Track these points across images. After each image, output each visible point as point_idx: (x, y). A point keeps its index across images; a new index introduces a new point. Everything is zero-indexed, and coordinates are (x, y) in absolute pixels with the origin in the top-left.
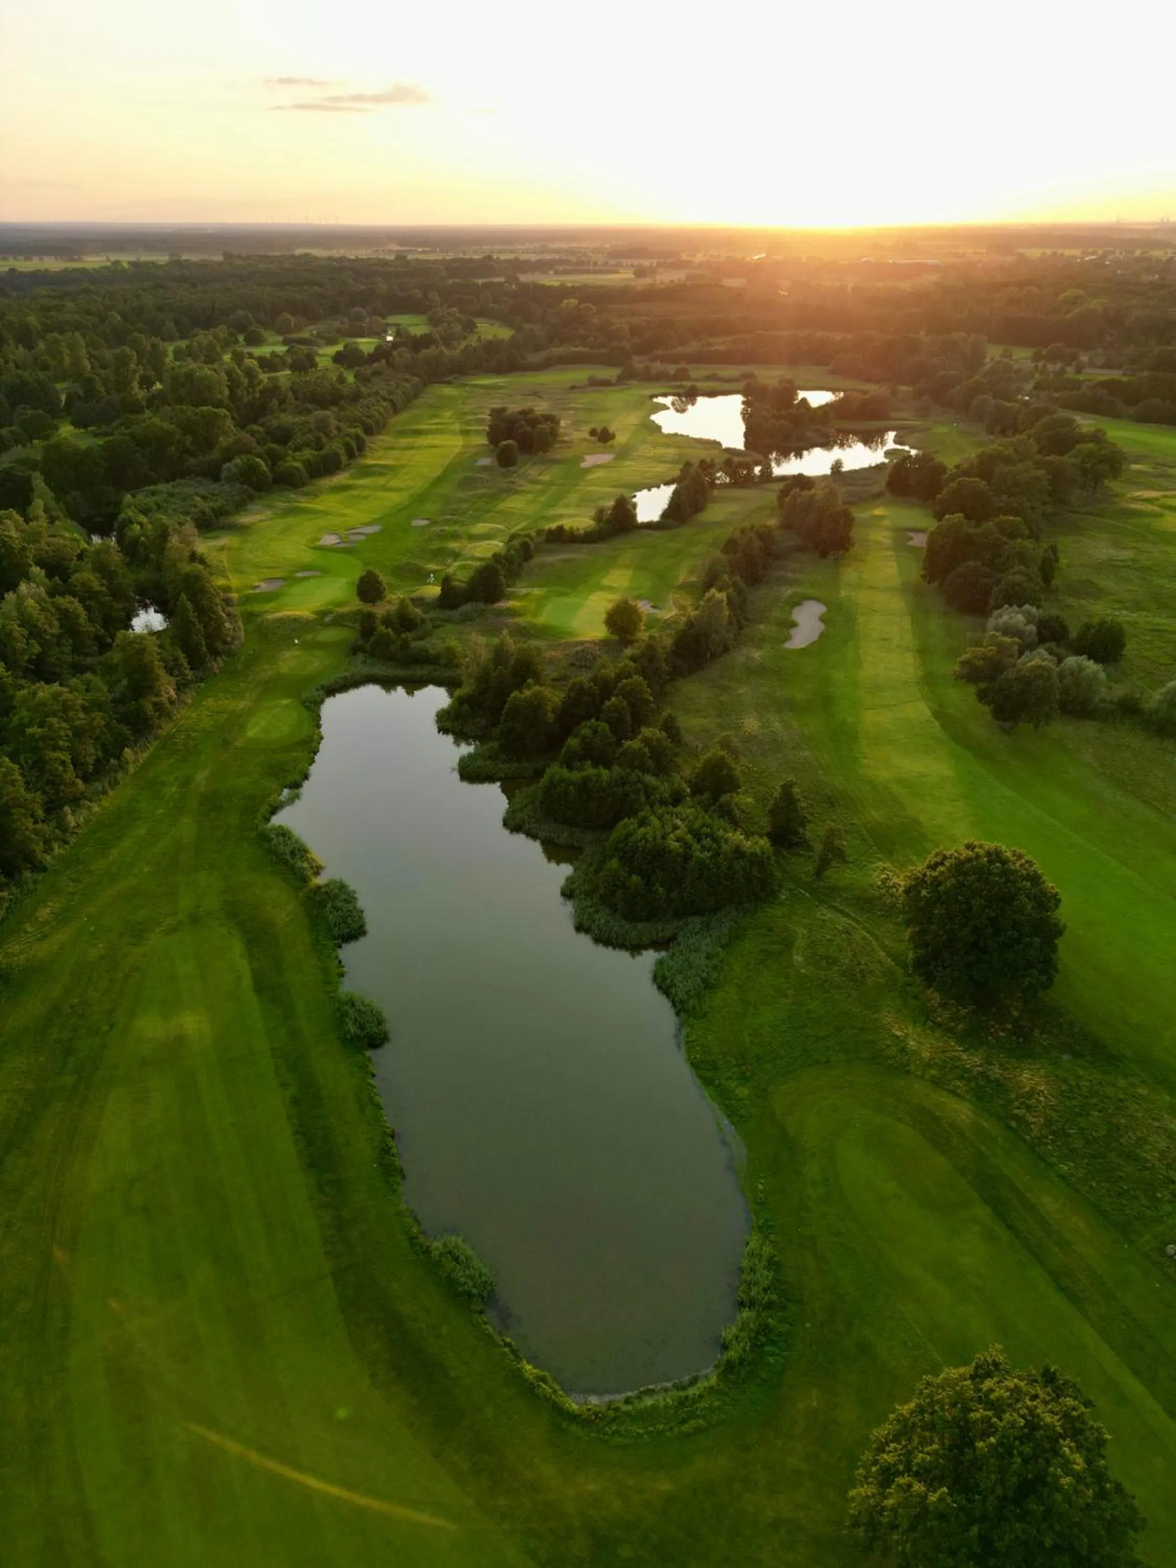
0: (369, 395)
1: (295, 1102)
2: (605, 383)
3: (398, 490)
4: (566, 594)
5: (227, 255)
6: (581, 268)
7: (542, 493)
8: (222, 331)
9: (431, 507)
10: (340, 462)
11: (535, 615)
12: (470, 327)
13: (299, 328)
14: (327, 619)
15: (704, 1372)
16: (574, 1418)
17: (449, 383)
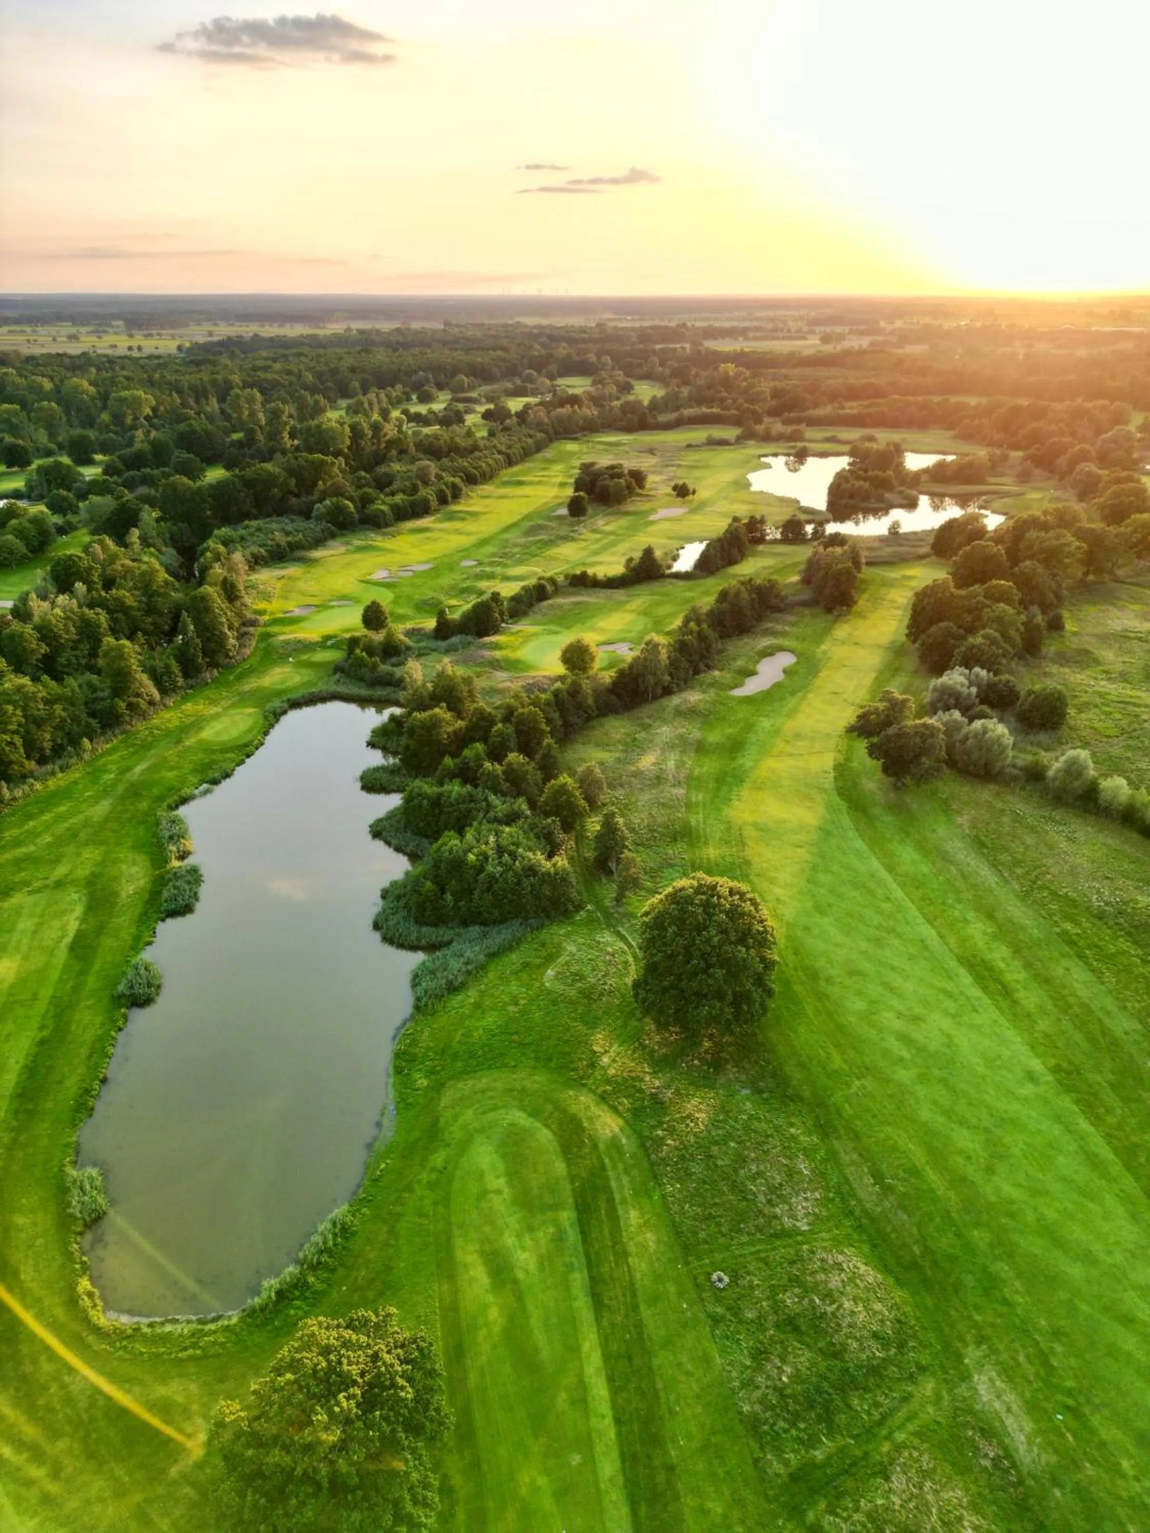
0: (486, 448)
1: (42, 1042)
2: (723, 443)
3: (469, 534)
4: (556, 633)
5: (448, 324)
6: (775, 334)
7: (597, 541)
8: (397, 391)
9: (489, 549)
10: (429, 508)
11: (515, 649)
12: (626, 388)
13: (472, 388)
14: (329, 643)
15: (230, 1313)
16: (97, 1330)
17: (576, 439)
